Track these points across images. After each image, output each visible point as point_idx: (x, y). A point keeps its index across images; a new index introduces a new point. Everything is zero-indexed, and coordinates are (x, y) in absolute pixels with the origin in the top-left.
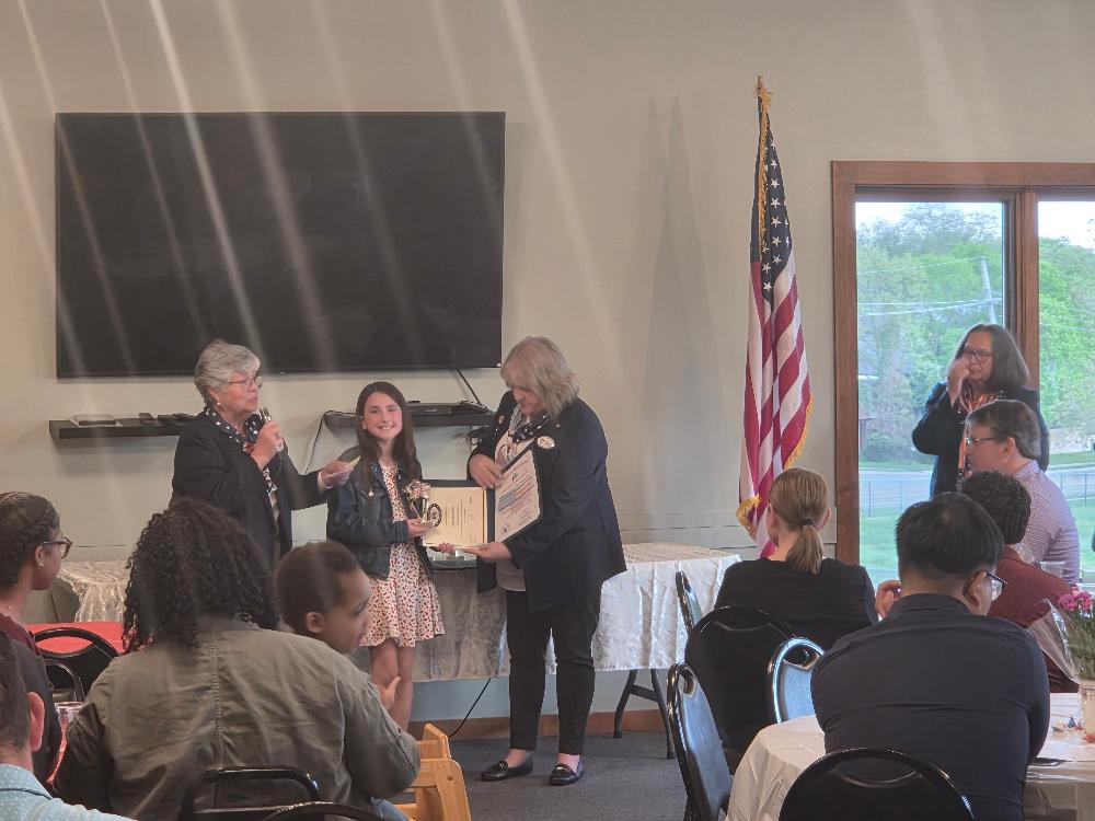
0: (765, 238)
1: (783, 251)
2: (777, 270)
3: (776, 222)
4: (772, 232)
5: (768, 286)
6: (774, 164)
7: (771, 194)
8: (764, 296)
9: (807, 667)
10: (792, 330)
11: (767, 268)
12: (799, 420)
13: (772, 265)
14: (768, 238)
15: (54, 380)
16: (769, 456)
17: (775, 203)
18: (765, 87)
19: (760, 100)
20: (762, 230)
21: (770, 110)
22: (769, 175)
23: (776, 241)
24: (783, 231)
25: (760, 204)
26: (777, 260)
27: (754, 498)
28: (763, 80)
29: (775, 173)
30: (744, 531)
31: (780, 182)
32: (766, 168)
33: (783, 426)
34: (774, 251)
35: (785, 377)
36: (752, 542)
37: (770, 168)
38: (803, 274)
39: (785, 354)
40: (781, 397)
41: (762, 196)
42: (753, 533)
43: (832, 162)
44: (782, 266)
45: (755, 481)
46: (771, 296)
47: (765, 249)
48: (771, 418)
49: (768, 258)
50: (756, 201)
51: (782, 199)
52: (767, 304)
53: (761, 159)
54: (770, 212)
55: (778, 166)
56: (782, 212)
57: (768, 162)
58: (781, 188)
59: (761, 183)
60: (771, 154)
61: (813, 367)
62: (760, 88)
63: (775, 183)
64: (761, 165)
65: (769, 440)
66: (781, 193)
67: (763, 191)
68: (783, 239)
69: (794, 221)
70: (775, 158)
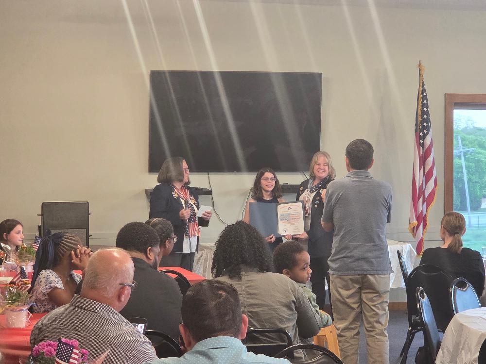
0: (421, 123)
1: (428, 128)
2: (425, 135)
3: (425, 117)
4: (423, 120)
5: (421, 141)
6: (425, 94)
7: (423, 106)
8: (420, 145)
9: (464, 290)
10: (431, 159)
11: (421, 134)
12: (432, 194)
13: (424, 133)
14: (422, 123)
15: (148, 173)
16: (421, 206)
17: (425, 109)
18: (422, 64)
19: (420, 70)
20: (420, 120)
21: (424, 74)
22: (423, 99)
23: (425, 124)
24: (428, 120)
25: (419, 110)
26: (425, 131)
27: (415, 222)
28: (421, 62)
29: (425, 98)
30: (411, 235)
31: (427, 101)
32: (422, 96)
33: (426, 196)
34: (424, 128)
35: (428, 176)
36: (413, 239)
37: (424, 96)
38: (435, 136)
39: (428, 167)
40: (426, 184)
41: (420, 107)
42: (414, 235)
43: (445, 94)
44: (427, 133)
45: (416, 216)
46: (423, 145)
47: (421, 127)
48: (422, 192)
49: (422, 130)
50: (418, 108)
51: (427, 108)
52: (421, 148)
53: (420, 92)
54: (423, 113)
55: (426, 96)
56: (427, 113)
57: (422, 93)
58: (427, 103)
59: (420, 102)
60: (424, 91)
61: (438, 173)
62: (420, 65)
63: (425, 102)
64: (420, 95)
65: (421, 200)
66: (427, 106)
67: (420, 105)
68: (428, 123)
69: (432, 117)
70: (425, 92)
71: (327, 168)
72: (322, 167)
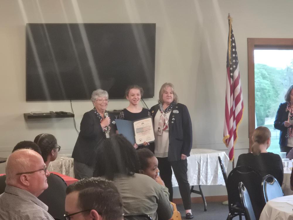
1: (236, 64)
2: (234, 70)
3: (234, 55)
4: (233, 58)
5: (232, 74)
7: (232, 47)
8: (231, 77)
10: (239, 87)
11: (231, 69)
12: (240, 114)
13: (233, 68)
14: (232, 60)
16: (232, 123)
19: (229, 20)
20: (230, 58)
21: (232, 23)
23: (234, 61)
24: (236, 58)
25: (229, 50)
26: (234, 66)
27: (228, 135)
28: (230, 14)
29: (233, 41)
30: (225, 145)
31: (235, 44)
32: (231, 40)
33: (236, 115)
34: (233, 64)
35: (237, 100)
39: (237, 94)
40: (236, 106)
41: (230, 48)
42: (227, 145)
43: (248, 38)
44: (236, 68)
45: (228, 130)
46: (232, 77)
47: (231, 63)
48: (233, 113)
49: (232, 66)
51: (235, 49)
52: (232, 79)
53: (230, 37)
54: (232, 53)
55: (234, 40)
56: (236, 53)
57: (232, 38)
58: (235, 46)
59: (230, 44)
60: (232, 36)
62: (229, 17)
63: (234, 44)
64: (229, 39)
65: (232, 119)
68: (236, 60)
69: (239, 55)
70: (234, 37)
71: (172, 95)
72: (170, 95)
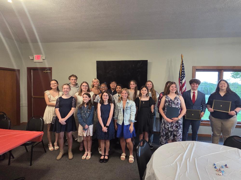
1: (184, 77)
2: (182, 79)
3: (183, 73)
4: (182, 74)
5: (181, 81)
6: (183, 65)
7: (182, 69)
10: (184, 88)
11: (181, 79)
14: (181, 75)
17: (183, 70)
19: (182, 57)
20: (181, 74)
22: (182, 67)
23: (183, 75)
26: (183, 78)
28: (183, 55)
34: (182, 77)
37: (182, 66)
39: (183, 91)
41: (181, 70)
46: (181, 83)
49: (181, 78)
50: (180, 70)
52: (181, 84)
54: (182, 72)
56: (184, 72)
60: (183, 64)
66: (184, 69)
67: (181, 69)
69: (186, 73)
